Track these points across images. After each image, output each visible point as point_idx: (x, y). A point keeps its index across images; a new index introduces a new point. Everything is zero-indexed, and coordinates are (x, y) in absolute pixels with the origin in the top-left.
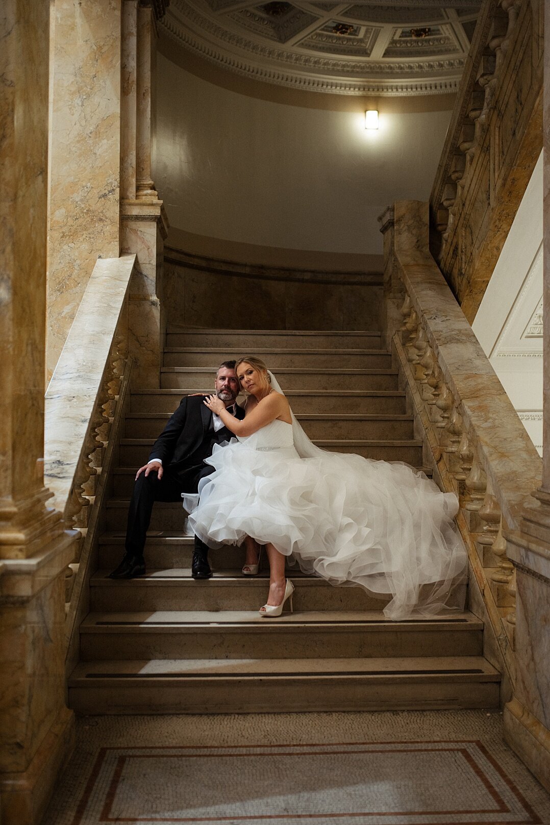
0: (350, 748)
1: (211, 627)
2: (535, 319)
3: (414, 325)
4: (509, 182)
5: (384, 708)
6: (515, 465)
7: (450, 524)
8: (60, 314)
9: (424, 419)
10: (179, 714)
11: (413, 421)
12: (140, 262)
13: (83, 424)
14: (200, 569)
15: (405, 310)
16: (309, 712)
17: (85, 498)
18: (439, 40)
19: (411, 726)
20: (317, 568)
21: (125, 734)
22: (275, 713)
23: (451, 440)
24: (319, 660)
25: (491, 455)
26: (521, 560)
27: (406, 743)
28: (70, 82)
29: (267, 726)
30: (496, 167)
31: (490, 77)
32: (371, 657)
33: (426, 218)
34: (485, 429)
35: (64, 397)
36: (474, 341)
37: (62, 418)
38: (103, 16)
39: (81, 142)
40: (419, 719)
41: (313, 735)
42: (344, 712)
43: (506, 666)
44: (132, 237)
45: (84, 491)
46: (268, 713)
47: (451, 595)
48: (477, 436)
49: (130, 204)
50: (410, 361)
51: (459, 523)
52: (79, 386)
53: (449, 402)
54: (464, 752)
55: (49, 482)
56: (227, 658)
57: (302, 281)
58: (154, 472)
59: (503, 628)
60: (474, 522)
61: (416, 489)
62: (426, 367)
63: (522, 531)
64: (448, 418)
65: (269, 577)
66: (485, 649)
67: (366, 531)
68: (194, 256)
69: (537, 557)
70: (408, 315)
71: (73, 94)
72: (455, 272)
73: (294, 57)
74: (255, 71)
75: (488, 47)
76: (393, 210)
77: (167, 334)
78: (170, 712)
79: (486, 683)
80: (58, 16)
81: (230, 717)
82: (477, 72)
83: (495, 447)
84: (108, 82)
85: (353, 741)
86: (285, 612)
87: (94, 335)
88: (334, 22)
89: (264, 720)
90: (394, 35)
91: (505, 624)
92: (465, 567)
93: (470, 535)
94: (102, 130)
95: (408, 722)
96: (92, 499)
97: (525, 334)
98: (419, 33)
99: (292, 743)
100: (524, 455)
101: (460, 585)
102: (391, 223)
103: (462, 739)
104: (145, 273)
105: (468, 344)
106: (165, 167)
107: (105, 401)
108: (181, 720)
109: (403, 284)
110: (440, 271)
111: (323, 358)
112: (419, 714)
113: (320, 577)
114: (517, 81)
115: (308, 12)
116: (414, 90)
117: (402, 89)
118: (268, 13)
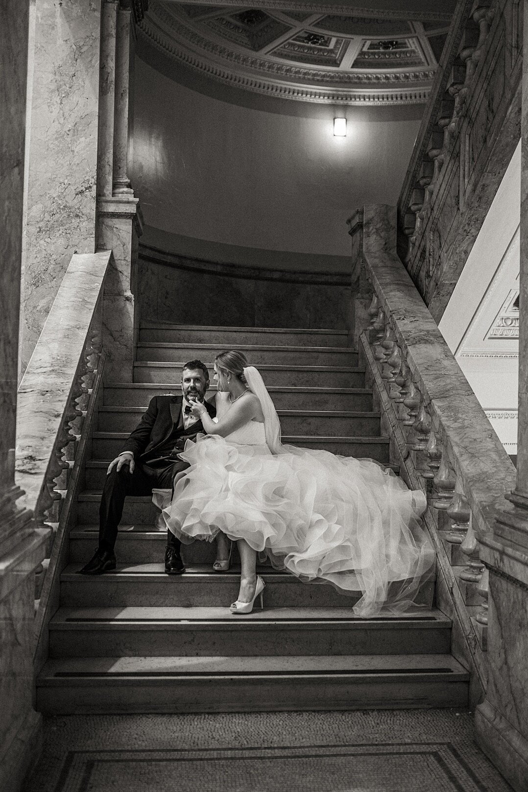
0: (321, 751)
1: (182, 625)
2: (498, 321)
3: (381, 325)
4: (479, 188)
5: (353, 708)
6: (486, 466)
7: (418, 521)
8: (35, 307)
9: (392, 416)
10: (148, 714)
11: (380, 418)
12: (115, 258)
13: (56, 419)
14: (173, 565)
15: (373, 310)
16: (280, 712)
17: (57, 493)
18: (405, 53)
19: (381, 727)
20: (288, 564)
21: (94, 735)
22: (245, 713)
23: (419, 438)
24: (289, 657)
25: (462, 455)
26: (495, 563)
27: (376, 745)
28: (50, 80)
29: (238, 727)
30: (466, 173)
31: (459, 87)
32: (341, 655)
33: (394, 222)
34: (455, 429)
35: (37, 391)
36: (442, 342)
37: (36, 412)
38: (83, 17)
39: (59, 139)
40: (389, 718)
41: (284, 737)
42: (314, 711)
43: (476, 666)
44: (108, 233)
45: (56, 485)
46: (239, 713)
47: (419, 592)
48: (447, 436)
49: (107, 202)
50: (377, 359)
51: (427, 520)
52: (52, 380)
53: (418, 401)
54: (435, 754)
55: (20, 478)
56: (197, 655)
57: (272, 280)
58: (125, 466)
59: (472, 627)
60: (442, 520)
61: (385, 487)
62: (394, 366)
63: (495, 534)
64: (415, 416)
65: (240, 573)
66: (453, 646)
67: (336, 528)
68: (168, 254)
69: (512, 561)
70: (376, 315)
71: (52, 91)
72: (423, 274)
73: (267, 64)
74: (230, 77)
75: (459, 57)
76: (362, 213)
77: (140, 329)
78: (139, 711)
79: (456, 682)
80: (39, 15)
81: (200, 717)
82: (447, 82)
83: (465, 448)
84: (87, 82)
85: (324, 743)
86: (255, 608)
87: (68, 329)
88: (306, 32)
89: (234, 720)
90: (363, 46)
91: (474, 623)
92: (433, 564)
93: (438, 534)
94: (80, 128)
95: (379, 721)
96: (63, 493)
97: (488, 336)
98: (386, 45)
99: (263, 746)
100: (494, 456)
101: (428, 582)
102: (360, 226)
103: (433, 741)
104: (119, 269)
105: (436, 344)
106: (141, 167)
107: (78, 394)
108: (150, 720)
109: (371, 284)
110: (407, 274)
111: (292, 355)
112: (389, 714)
113: (290, 574)
114: (488, 90)
115: (281, 22)
116: (381, 100)
117: (369, 99)
118: (243, 22)
